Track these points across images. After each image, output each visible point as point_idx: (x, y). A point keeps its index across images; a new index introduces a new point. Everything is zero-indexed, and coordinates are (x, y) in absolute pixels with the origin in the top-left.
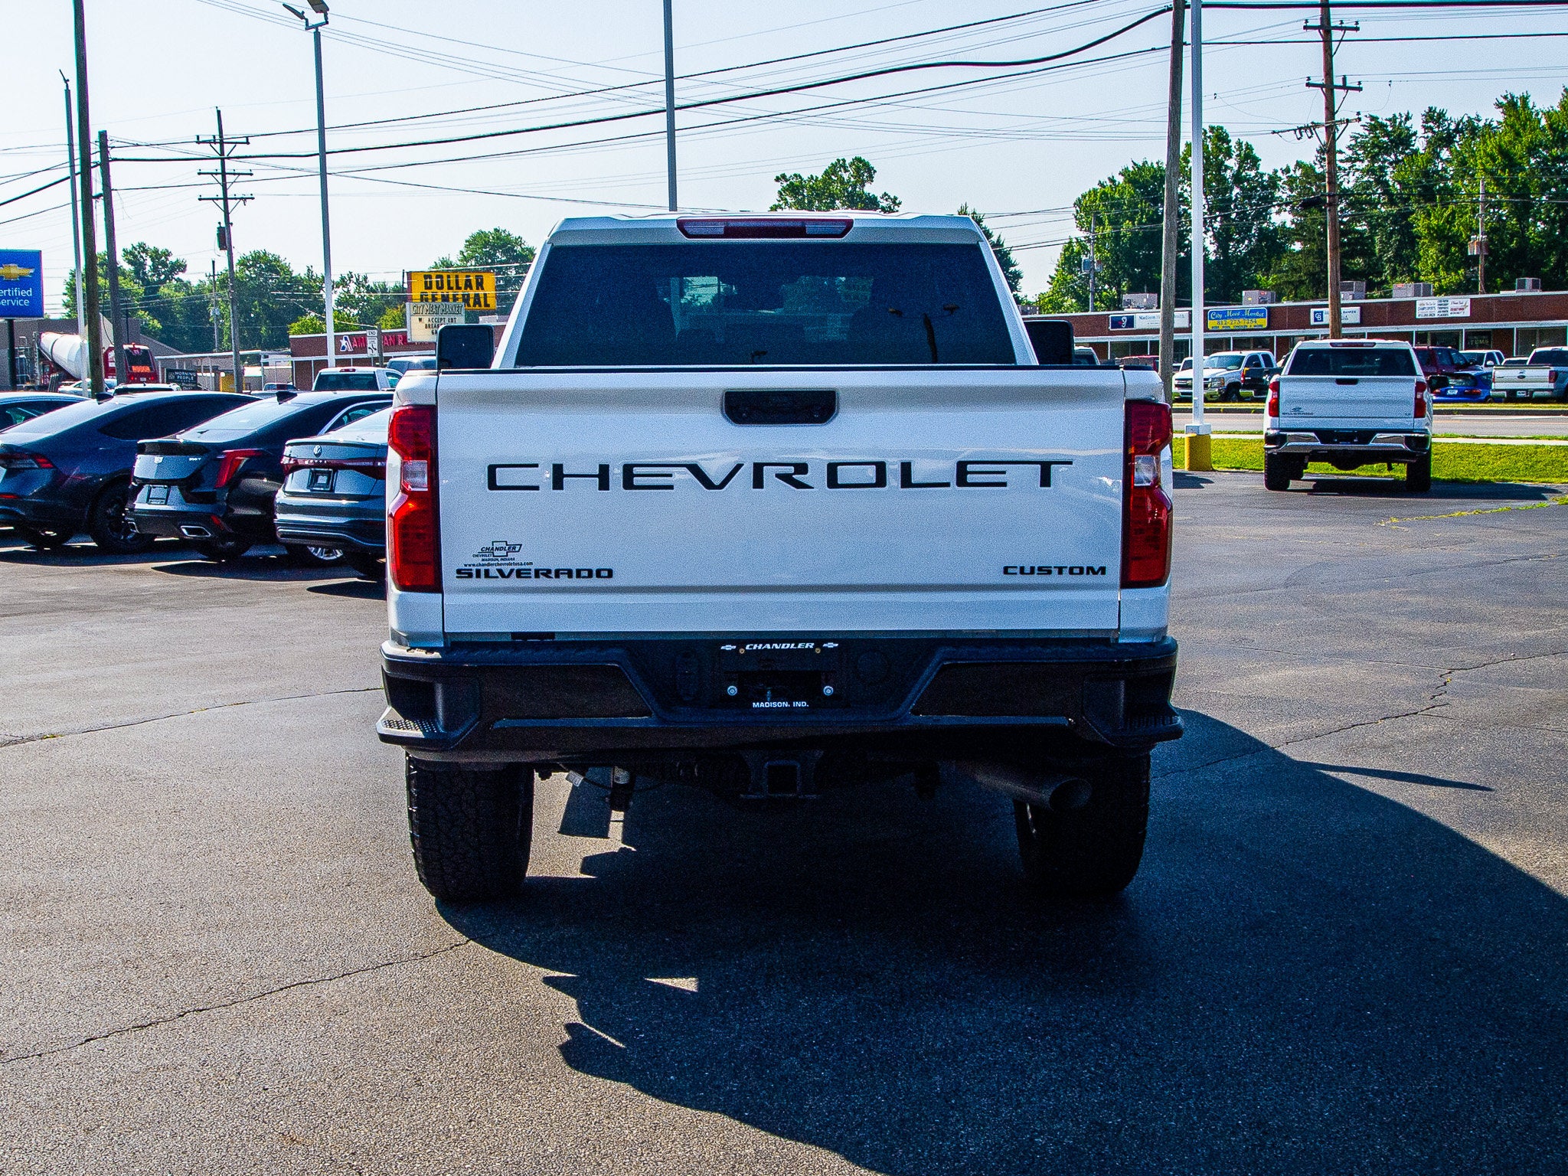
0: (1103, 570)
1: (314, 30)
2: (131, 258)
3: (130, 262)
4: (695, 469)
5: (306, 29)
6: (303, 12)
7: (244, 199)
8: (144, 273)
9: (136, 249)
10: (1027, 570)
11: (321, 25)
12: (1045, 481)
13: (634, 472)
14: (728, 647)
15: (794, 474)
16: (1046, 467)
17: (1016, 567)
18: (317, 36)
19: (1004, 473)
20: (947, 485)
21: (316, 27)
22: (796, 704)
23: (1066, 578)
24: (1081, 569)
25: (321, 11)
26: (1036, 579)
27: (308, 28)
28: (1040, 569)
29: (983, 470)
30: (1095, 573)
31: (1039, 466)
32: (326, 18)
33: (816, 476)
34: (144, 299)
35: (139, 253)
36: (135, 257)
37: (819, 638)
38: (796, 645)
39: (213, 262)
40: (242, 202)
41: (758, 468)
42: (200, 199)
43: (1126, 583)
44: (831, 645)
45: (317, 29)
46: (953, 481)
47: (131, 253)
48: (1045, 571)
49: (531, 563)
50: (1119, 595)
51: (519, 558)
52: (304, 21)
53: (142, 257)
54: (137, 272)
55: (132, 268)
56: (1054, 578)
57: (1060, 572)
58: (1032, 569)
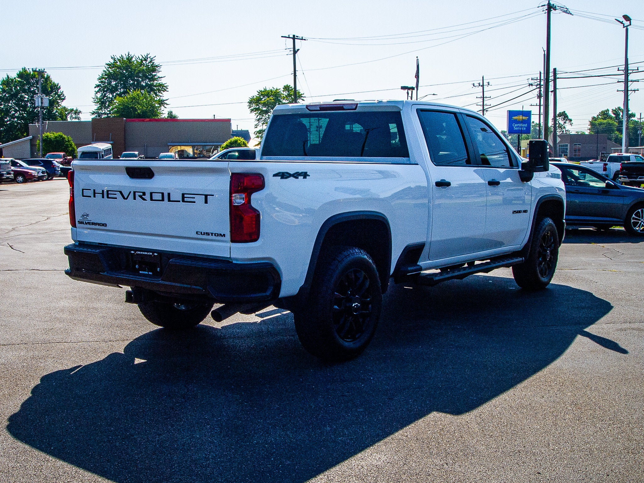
0: (224, 235)
1: (626, 28)
2: (615, 112)
3: (614, 114)
4: (121, 192)
5: (623, 28)
6: (622, 21)
7: (635, 91)
8: (619, 118)
9: (617, 109)
10: (203, 233)
11: (628, 26)
12: (206, 202)
13: (109, 193)
14: (132, 252)
15: (143, 195)
16: (206, 196)
17: (199, 232)
18: (627, 30)
19: (194, 198)
20: (179, 201)
21: (627, 26)
22: (150, 273)
23: (214, 237)
24: (218, 234)
25: (628, 21)
26: (205, 237)
27: (624, 27)
28: (206, 233)
29: (190, 197)
30: (222, 236)
31: (204, 196)
32: (630, 23)
33: (147, 197)
34: (617, 127)
35: (618, 110)
36: (616, 112)
37: (153, 251)
38: (148, 253)
39: (641, 114)
40: (634, 92)
41: (135, 193)
42: (617, 91)
43: (233, 240)
44: (156, 254)
45: (627, 27)
46: (181, 200)
47: (615, 110)
48: (208, 234)
49: (91, 220)
50: (230, 244)
51: (89, 218)
52: (623, 25)
53: (619, 112)
54: (616, 117)
55: (615, 116)
56: (210, 237)
57: (212, 235)
58: (204, 233)
